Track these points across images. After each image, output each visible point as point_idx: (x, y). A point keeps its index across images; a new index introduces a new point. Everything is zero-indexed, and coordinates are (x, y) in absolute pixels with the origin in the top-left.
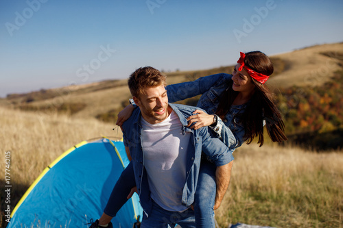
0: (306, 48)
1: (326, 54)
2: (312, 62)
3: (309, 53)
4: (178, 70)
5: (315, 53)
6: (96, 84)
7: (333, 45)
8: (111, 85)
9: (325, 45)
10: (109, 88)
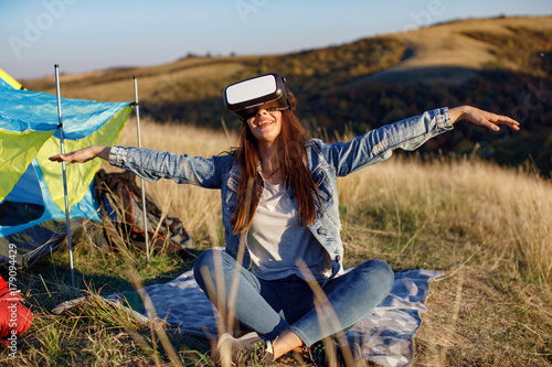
0: (439, 24)
1: (471, 35)
2: (448, 46)
3: (445, 32)
4: (233, 55)
5: (454, 33)
6: (98, 74)
7: (483, 20)
8: (123, 74)
9: (470, 20)
10: (121, 79)
